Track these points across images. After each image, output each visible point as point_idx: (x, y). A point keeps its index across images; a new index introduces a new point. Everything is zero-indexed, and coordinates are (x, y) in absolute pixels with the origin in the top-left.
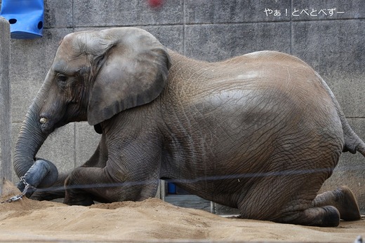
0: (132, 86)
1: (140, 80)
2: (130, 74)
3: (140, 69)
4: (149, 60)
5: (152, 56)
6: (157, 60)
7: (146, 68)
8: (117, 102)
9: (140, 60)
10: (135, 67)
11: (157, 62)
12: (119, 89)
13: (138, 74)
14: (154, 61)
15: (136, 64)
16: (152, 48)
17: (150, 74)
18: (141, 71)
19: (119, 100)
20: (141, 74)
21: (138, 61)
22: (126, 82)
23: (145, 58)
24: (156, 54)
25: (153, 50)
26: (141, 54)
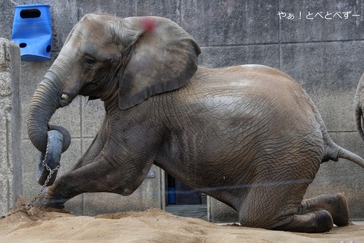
0: (162, 73)
1: (170, 68)
2: (161, 62)
3: (170, 58)
4: (180, 50)
5: (182, 46)
6: (187, 49)
7: (176, 57)
8: (148, 88)
9: (170, 49)
10: (165, 55)
11: (187, 52)
12: (149, 76)
13: (168, 62)
14: (185, 51)
15: (166, 53)
16: (181, 38)
17: (181, 62)
19: (150, 86)
20: (171, 63)
21: (168, 50)
22: (156, 69)
23: (175, 48)
24: (186, 44)
25: (182, 40)
26: (170, 44)
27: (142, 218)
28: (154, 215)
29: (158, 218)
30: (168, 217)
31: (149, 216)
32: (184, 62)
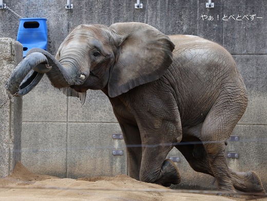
0: (144, 68)
1: (150, 63)
2: (142, 59)
4: (157, 48)
5: (159, 45)
6: (162, 47)
7: (155, 54)
8: (132, 80)
9: (149, 48)
10: (146, 53)
11: (163, 49)
12: (133, 70)
13: (148, 59)
14: (161, 49)
15: (146, 51)
16: (157, 38)
17: (159, 58)
18: (151, 56)
19: (134, 78)
20: (151, 59)
21: (148, 49)
22: (139, 65)
23: (153, 47)
24: (162, 43)
25: (159, 40)
26: (149, 44)
27: (113, 181)
28: (122, 180)
29: (125, 182)
30: (133, 182)
31: (118, 180)
32: (162, 57)
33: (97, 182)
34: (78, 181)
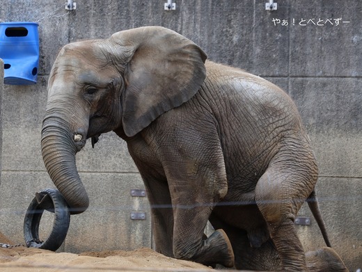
1: (175, 81)
2: (163, 76)
3: (173, 69)
4: (183, 58)
5: (185, 54)
6: (191, 57)
7: (180, 67)
8: (154, 107)
9: (172, 59)
10: (167, 67)
11: (192, 59)
13: (172, 75)
14: (189, 59)
15: (167, 64)
16: (182, 45)
17: (186, 72)
18: (175, 71)
19: (155, 105)
20: (175, 74)
21: (169, 61)
22: (159, 84)
23: (177, 57)
24: (188, 50)
25: (184, 48)
26: (171, 54)
27: (130, 258)
28: (144, 255)
29: (148, 258)
30: (160, 258)
31: (139, 256)
32: (190, 71)
33: (108, 258)
34: (81, 257)
